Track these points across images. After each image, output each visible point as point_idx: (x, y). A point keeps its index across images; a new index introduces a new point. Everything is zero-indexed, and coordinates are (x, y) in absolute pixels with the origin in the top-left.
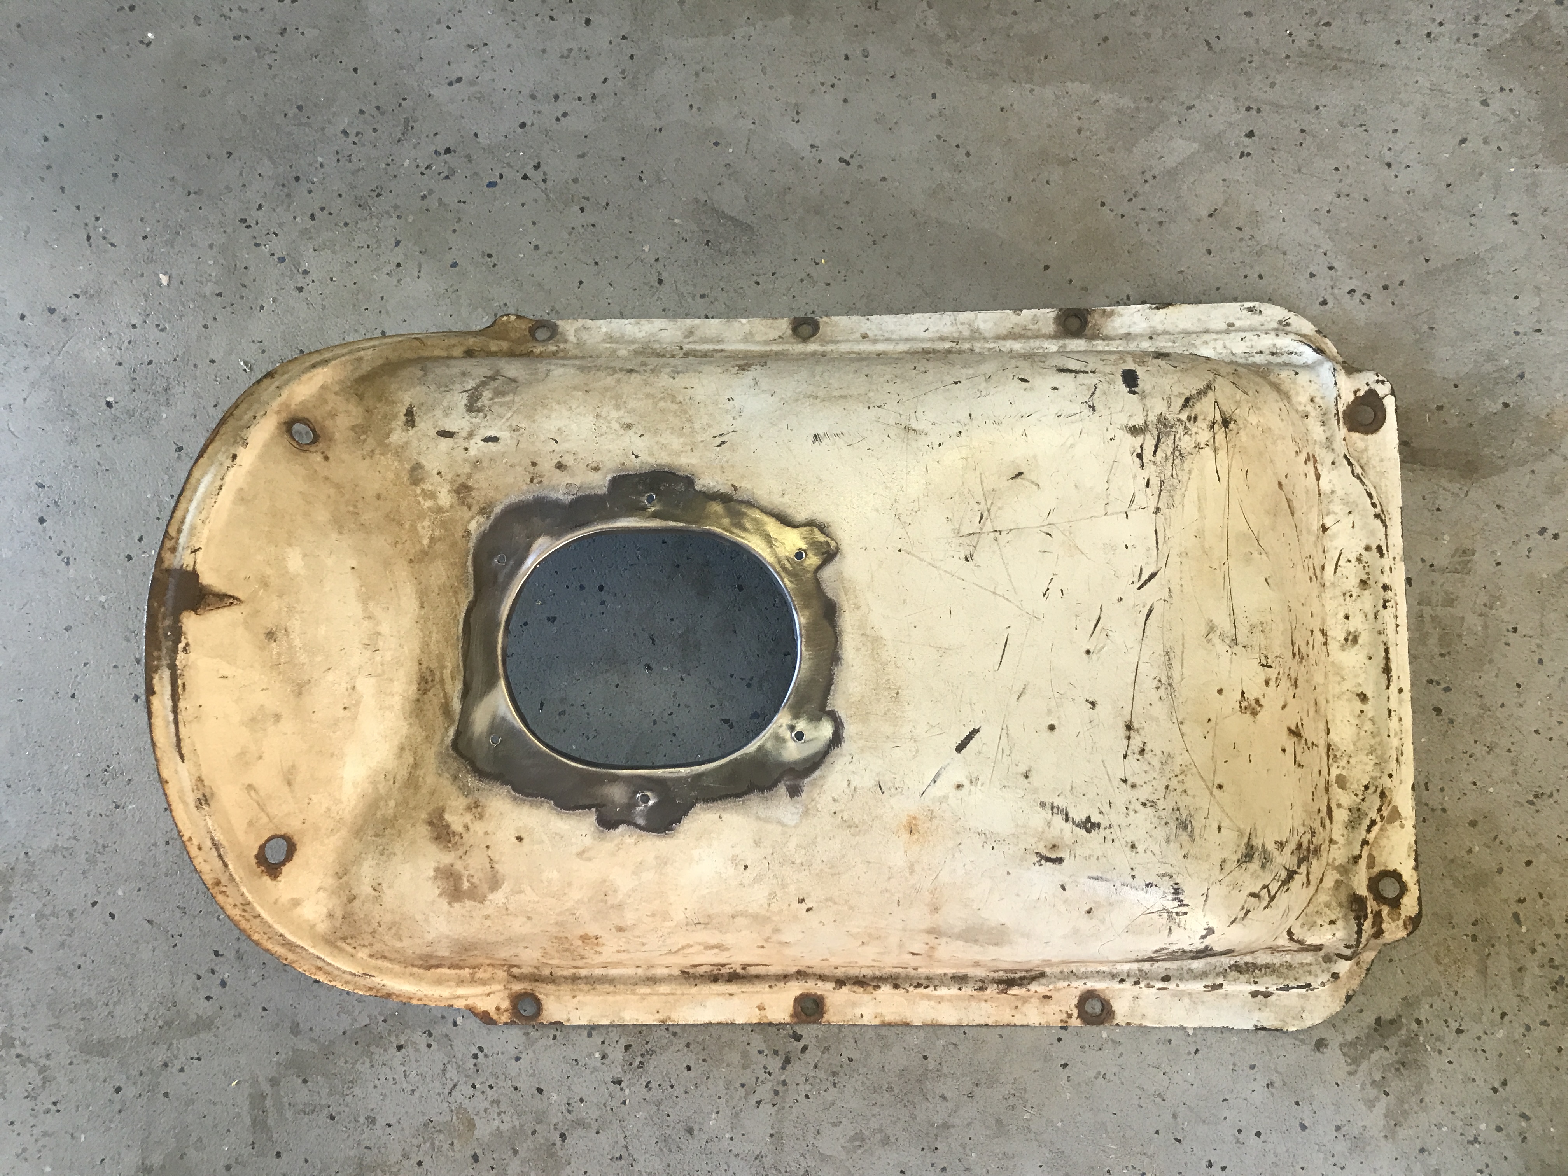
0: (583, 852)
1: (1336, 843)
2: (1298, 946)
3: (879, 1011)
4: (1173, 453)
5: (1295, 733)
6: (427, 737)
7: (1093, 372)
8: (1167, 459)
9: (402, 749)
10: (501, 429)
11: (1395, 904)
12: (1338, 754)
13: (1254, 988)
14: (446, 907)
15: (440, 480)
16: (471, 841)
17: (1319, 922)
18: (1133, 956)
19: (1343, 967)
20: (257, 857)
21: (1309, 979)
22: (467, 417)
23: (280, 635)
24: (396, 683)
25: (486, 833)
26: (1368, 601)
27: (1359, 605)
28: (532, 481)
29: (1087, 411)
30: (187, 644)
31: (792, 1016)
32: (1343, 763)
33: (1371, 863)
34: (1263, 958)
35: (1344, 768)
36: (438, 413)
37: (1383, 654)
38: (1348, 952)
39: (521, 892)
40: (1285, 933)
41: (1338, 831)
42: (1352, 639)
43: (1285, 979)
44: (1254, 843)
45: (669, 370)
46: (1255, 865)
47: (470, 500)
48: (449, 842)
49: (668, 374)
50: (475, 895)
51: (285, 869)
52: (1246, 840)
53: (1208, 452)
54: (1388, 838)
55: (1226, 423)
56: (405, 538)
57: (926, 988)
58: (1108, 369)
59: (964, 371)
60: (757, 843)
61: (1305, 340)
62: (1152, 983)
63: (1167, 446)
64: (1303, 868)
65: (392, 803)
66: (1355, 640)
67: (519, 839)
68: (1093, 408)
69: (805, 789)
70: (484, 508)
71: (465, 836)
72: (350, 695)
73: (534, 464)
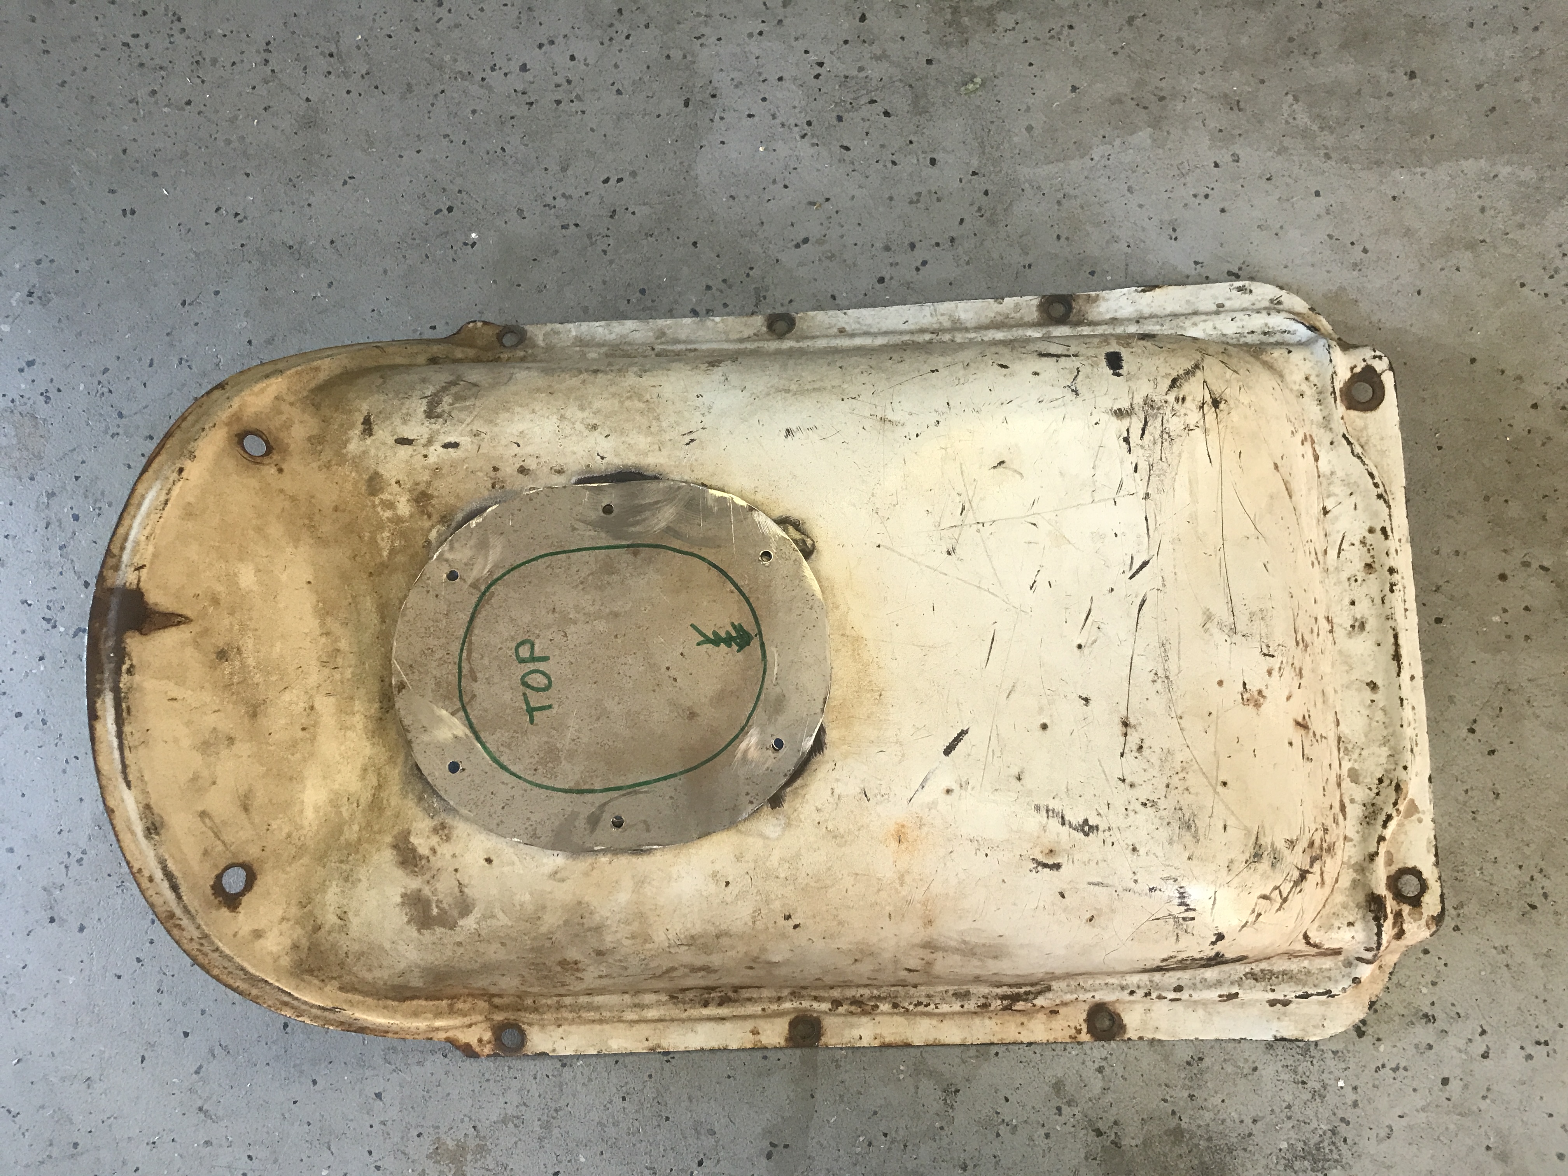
0: (556, 873)
1: (1351, 840)
2: (1316, 950)
3: (878, 1032)
4: (1161, 436)
5: (1302, 725)
6: (391, 757)
7: (1076, 356)
8: (1155, 443)
9: (365, 770)
10: (461, 435)
11: (1416, 902)
12: (1350, 747)
13: (1271, 996)
14: (415, 934)
15: (399, 489)
16: (439, 864)
17: (1337, 924)
18: (1141, 966)
19: (1365, 971)
20: (213, 887)
21: (1330, 986)
22: (427, 423)
23: (232, 654)
24: (357, 702)
25: (454, 856)
26: (1373, 585)
27: (1364, 589)
28: (493, 487)
29: (1070, 395)
30: (132, 666)
31: (786, 1040)
32: (1355, 756)
33: (1390, 862)
34: (1279, 965)
35: (1356, 761)
36: (397, 421)
37: (1393, 640)
38: (1369, 956)
39: (493, 916)
40: (1301, 936)
41: (1351, 826)
42: (1360, 626)
43: (1304, 985)
44: (1262, 841)
45: (635, 369)
46: (1264, 865)
47: (430, 509)
48: (416, 866)
49: (635, 373)
50: (446, 921)
51: (245, 900)
52: (1254, 838)
53: (1198, 433)
54: (1406, 833)
55: (1216, 403)
56: (364, 550)
57: (926, 1006)
58: (1091, 352)
59: (941, 359)
60: (739, 858)
61: (1297, 317)
62: (1164, 994)
63: (1154, 428)
64: (1317, 867)
65: (356, 828)
66: (1362, 626)
67: (489, 861)
68: (1076, 392)
69: (787, 799)
70: (445, 517)
71: (432, 858)
72: (308, 715)
73: (495, 469)
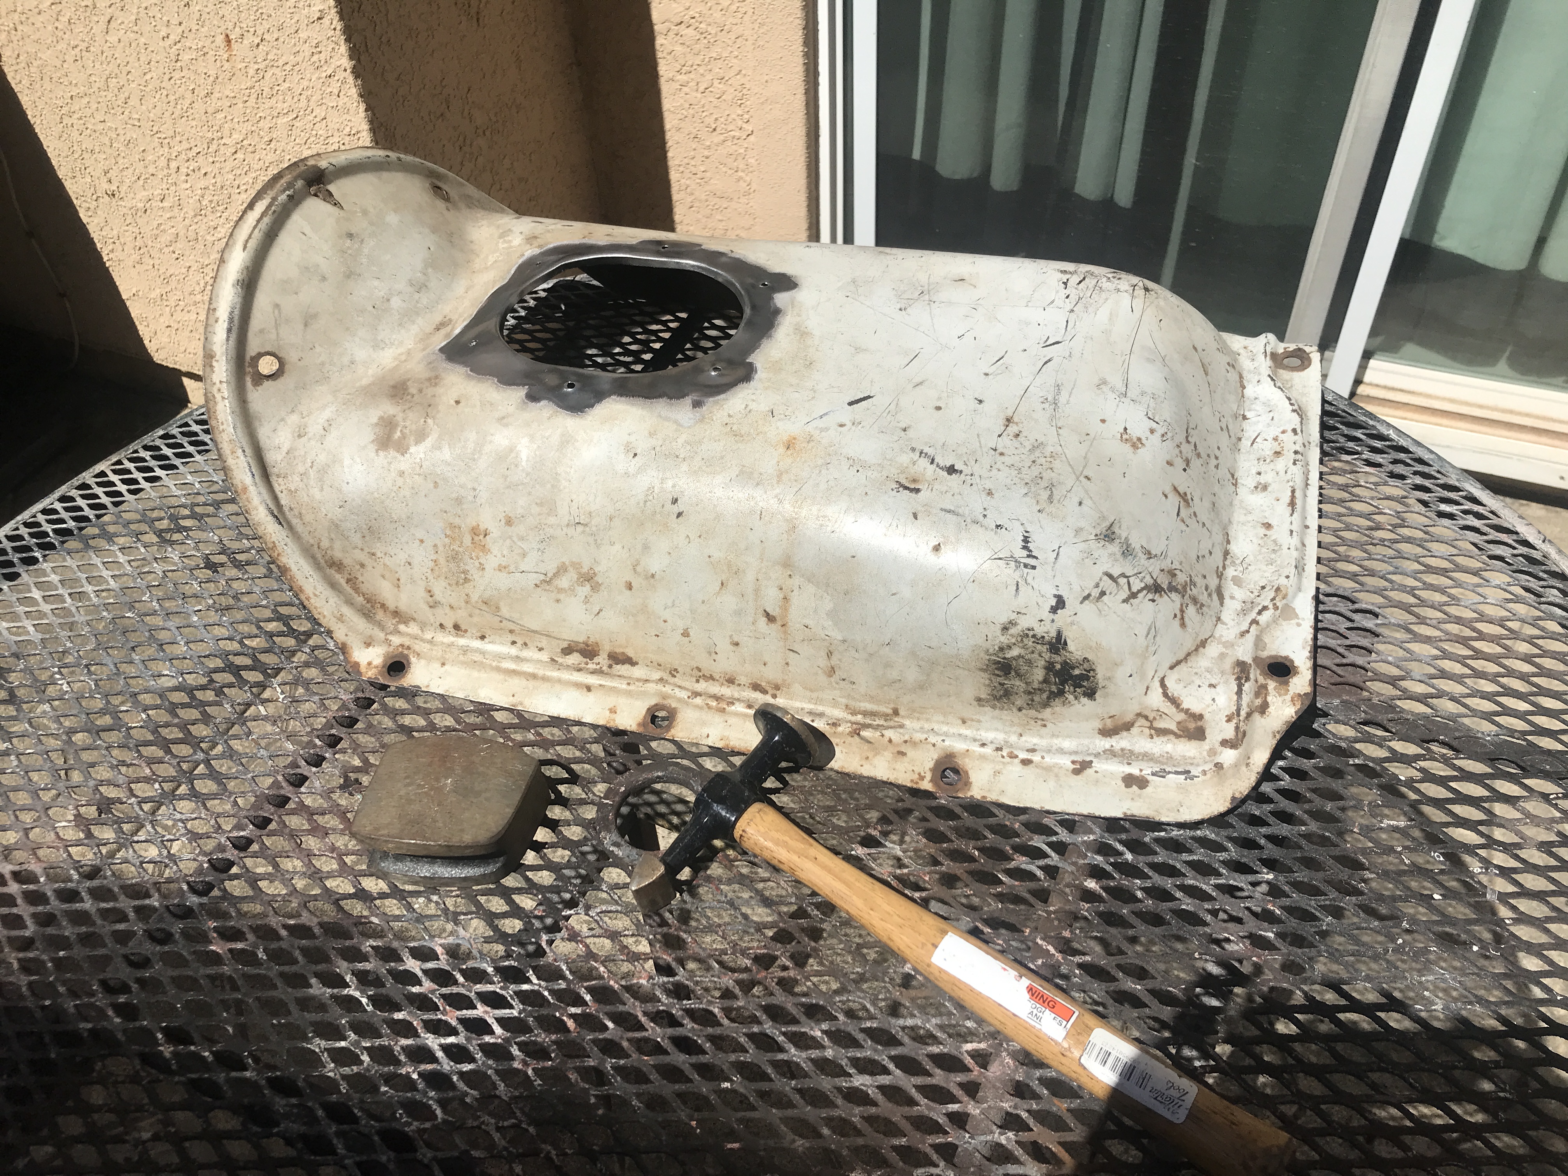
1: (1225, 624)
3: (726, 734)
4: (1094, 287)
5: (1182, 496)
6: (424, 349)
8: (1088, 289)
11: (1283, 681)
12: (1237, 562)
13: (1126, 771)
14: (373, 455)
16: (419, 401)
17: (1198, 682)
19: (1228, 757)
20: (252, 358)
21: (1190, 768)
23: (357, 240)
25: (434, 396)
26: (1280, 464)
27: (1271, 466)
31: (639, 725)
32: (1242, 568)
33: (1260, 644)
35: (1241, 572)
40: (1156, 684)
41: (1228, 615)
42: (1262, 488)
43: (1163, 764)
44: (1116, 529)
48: (402, 399)
50: (401, 446)
51: (267, 384)
52: (1108, 524)
53: (1126, 295)
54: (1283, 631)
55: (1147, 289)
62: (1016, 752)
63: (1090, 283)
64: (1176, 598)
66: (1265, 488)
67: (457, 402)
69: (708, 404)
71: (416, 396)
72: (383, 302)
